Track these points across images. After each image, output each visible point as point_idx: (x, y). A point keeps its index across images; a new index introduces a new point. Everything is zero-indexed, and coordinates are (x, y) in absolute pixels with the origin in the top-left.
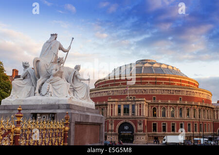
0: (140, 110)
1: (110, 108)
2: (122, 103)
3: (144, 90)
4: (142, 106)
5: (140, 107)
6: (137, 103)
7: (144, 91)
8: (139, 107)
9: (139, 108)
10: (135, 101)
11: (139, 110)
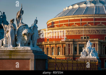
1: (68, 48)
3: (97, 30)
4: (96, 45)
7: (97, 32)
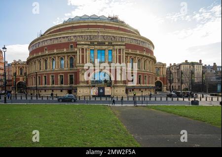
0: (120, 56)
1: (81, 54)
2: (96, 47)
4: (122, 52)
5: (120, 53)
6: (116, 47)
8: (118, 52)
9: (118, 54)
10: (114, 45)
11: (118, 57)
